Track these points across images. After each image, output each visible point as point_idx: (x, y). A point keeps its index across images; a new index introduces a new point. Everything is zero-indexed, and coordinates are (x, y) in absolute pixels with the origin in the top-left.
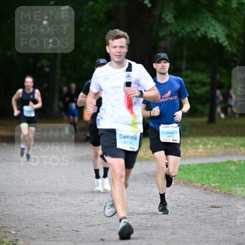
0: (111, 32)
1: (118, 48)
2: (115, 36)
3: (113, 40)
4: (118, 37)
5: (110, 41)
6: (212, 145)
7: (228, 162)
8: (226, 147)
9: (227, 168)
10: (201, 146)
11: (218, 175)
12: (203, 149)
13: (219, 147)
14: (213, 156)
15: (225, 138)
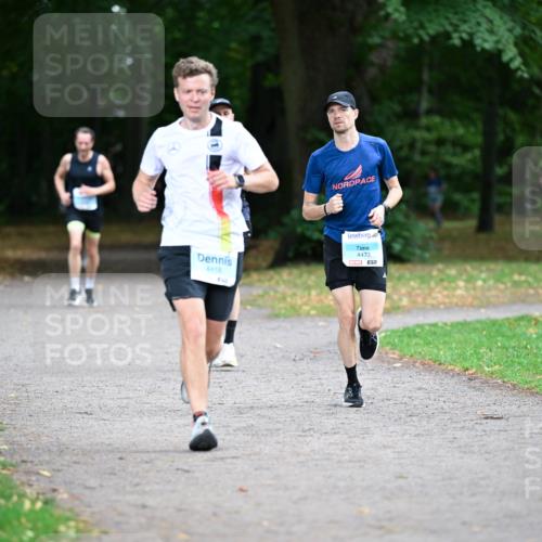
0: (182, 63)
1: (194, 93)
2: (188, 71)
3: (185, 77)
4: (194, 72)
5: (180, 80)
6: (484, 281)
7: (522, 318)
8: (516, 284)
9: (518, 331)
10: (461, 284)
11: (498, 347)
12: (467, 289)
13: (502, 286)
14: (488, 305)
15: (514, 266)
